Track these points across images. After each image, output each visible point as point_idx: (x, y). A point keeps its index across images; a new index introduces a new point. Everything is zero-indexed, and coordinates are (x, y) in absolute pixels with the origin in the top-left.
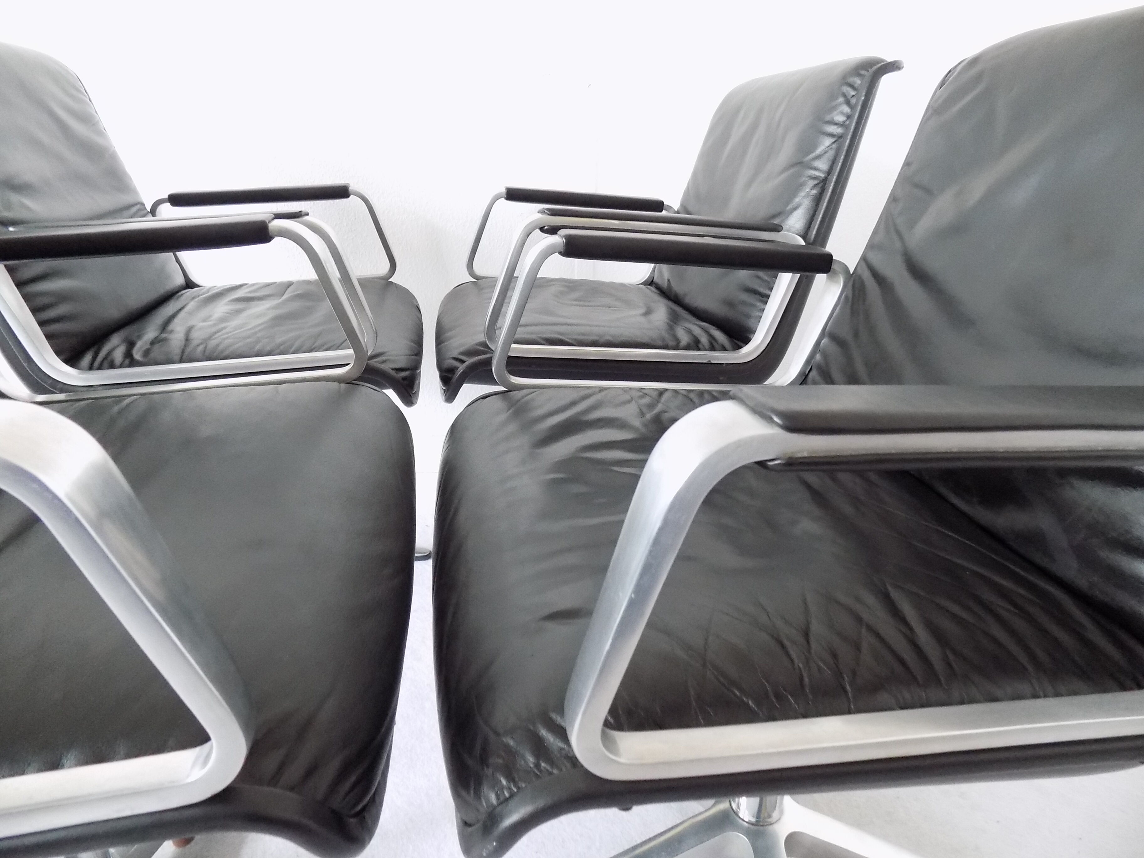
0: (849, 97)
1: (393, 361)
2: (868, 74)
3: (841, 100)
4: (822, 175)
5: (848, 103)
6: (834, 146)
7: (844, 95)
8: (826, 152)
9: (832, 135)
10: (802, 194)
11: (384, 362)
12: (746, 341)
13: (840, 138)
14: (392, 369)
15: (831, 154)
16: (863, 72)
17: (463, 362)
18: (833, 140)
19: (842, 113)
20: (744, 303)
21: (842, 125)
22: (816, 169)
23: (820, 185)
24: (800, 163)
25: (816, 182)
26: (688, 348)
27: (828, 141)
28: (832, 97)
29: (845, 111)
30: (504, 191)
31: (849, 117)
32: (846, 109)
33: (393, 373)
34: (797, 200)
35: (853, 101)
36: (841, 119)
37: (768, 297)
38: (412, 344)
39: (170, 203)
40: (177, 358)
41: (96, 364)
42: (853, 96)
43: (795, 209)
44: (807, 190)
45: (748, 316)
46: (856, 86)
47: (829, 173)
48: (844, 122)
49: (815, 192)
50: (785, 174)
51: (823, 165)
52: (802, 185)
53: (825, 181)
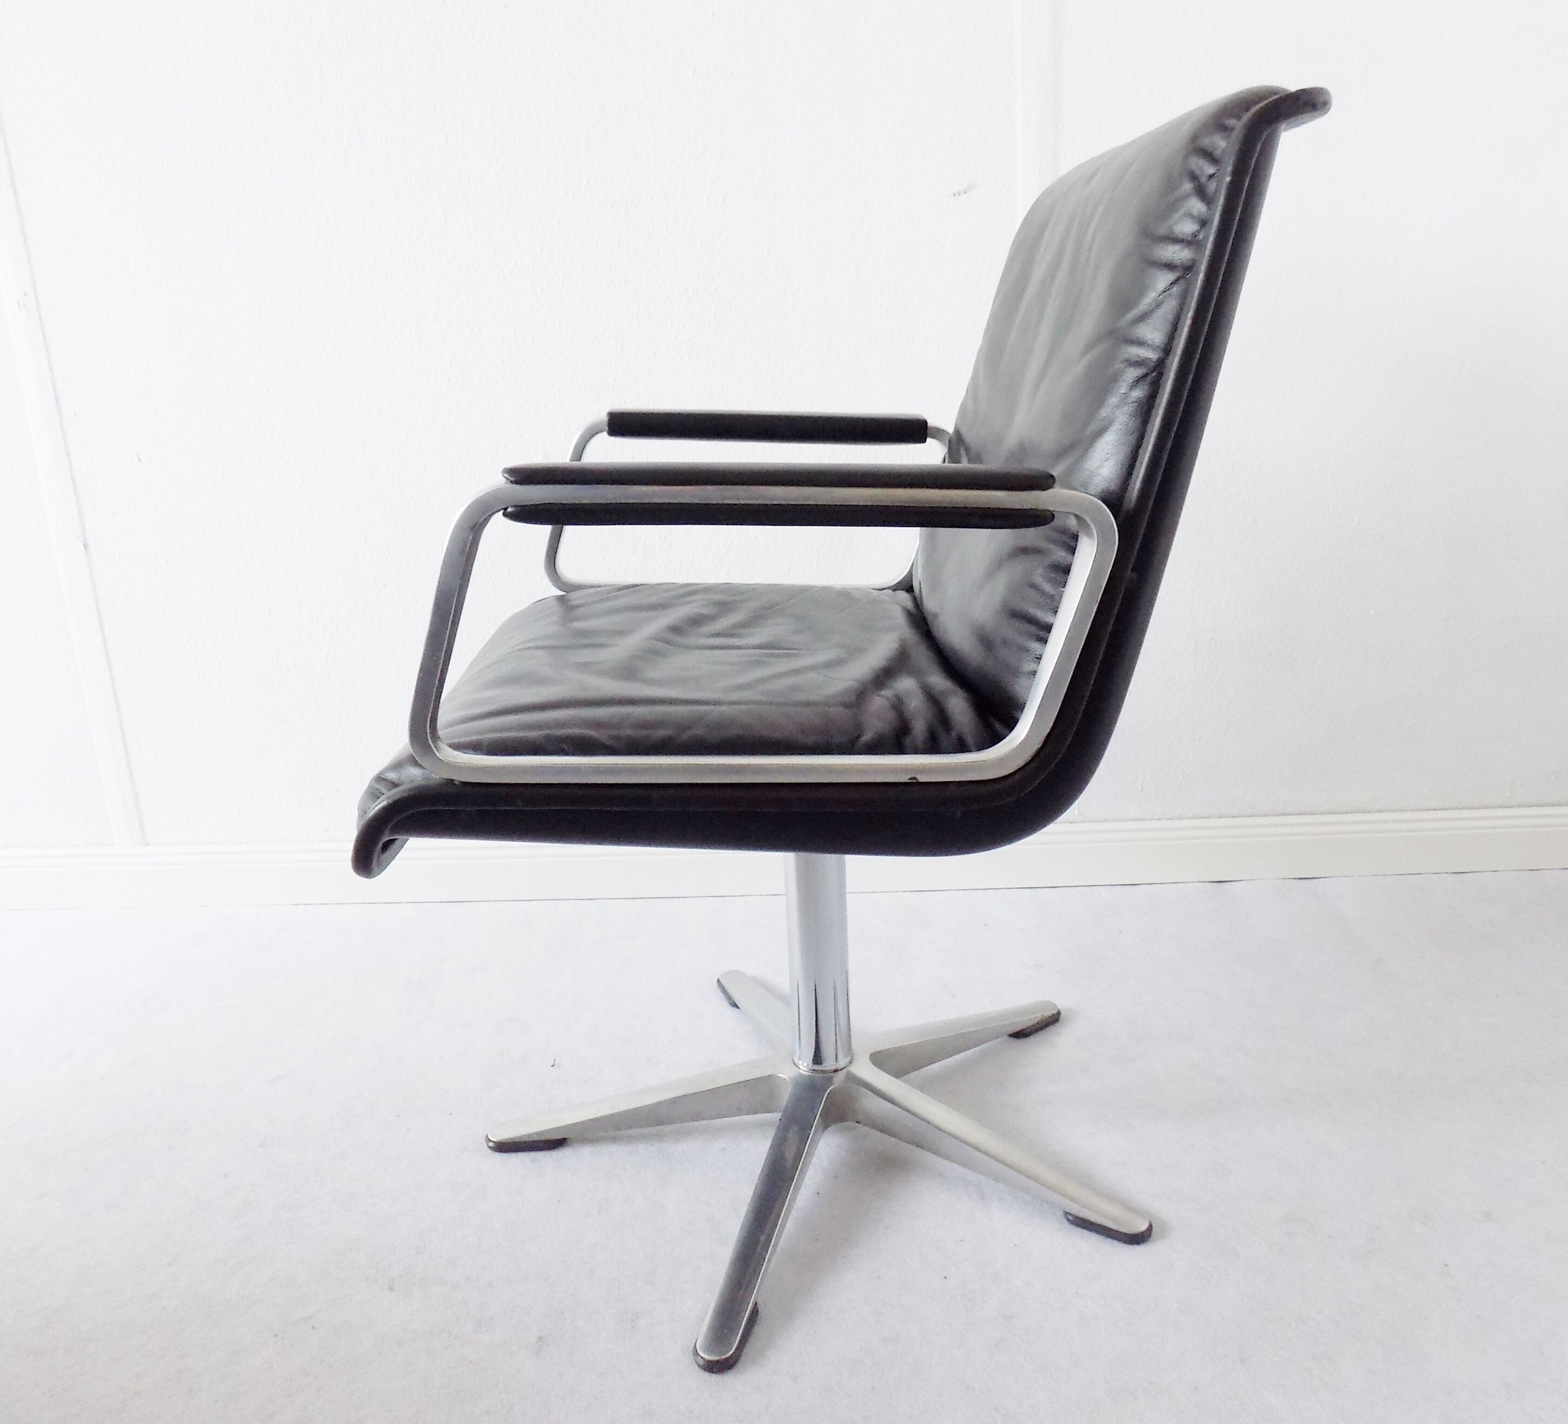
0: (1203, 180)
2: (1239, 125)
3: (1188, 186)
4: (1153, 355)
5: (1201, 192)
6: (1175, 289)
7: (1194, 177)
8: (1158, 305)
9: (1170, 266)
10: (1113, 400)
12: (1011, 724)
13: (1188, 269)
15: (1170, 306)
16: (1232, 122)
18: (1171, 277)
19: (1190, 215)
21: (1192, 242)
22: (1140, 343)
23: (1149, 379)
24: (1114, 332)
25: (1142, 371)
27: (1163, 279)
28: (1170, 185)
29: (1195, 212)
30: (603, 417)
31: (1204, 223)
32: (1197, 206)
34: (1104, 412)
35: (1212, 186)
36: (1187, 228)
37: (1048, 628)
42: (1211, 176)
43: (1102, 431)
44: (1123, 392)
45: (1015, 672)
46: (1217, 153)
47: (1167, 350)
48: (1195, 235)
49: (1138, 393)
50: (1089, 356)
51: (1154, 333)
52: (1114, 379)
53: (1159, 367)
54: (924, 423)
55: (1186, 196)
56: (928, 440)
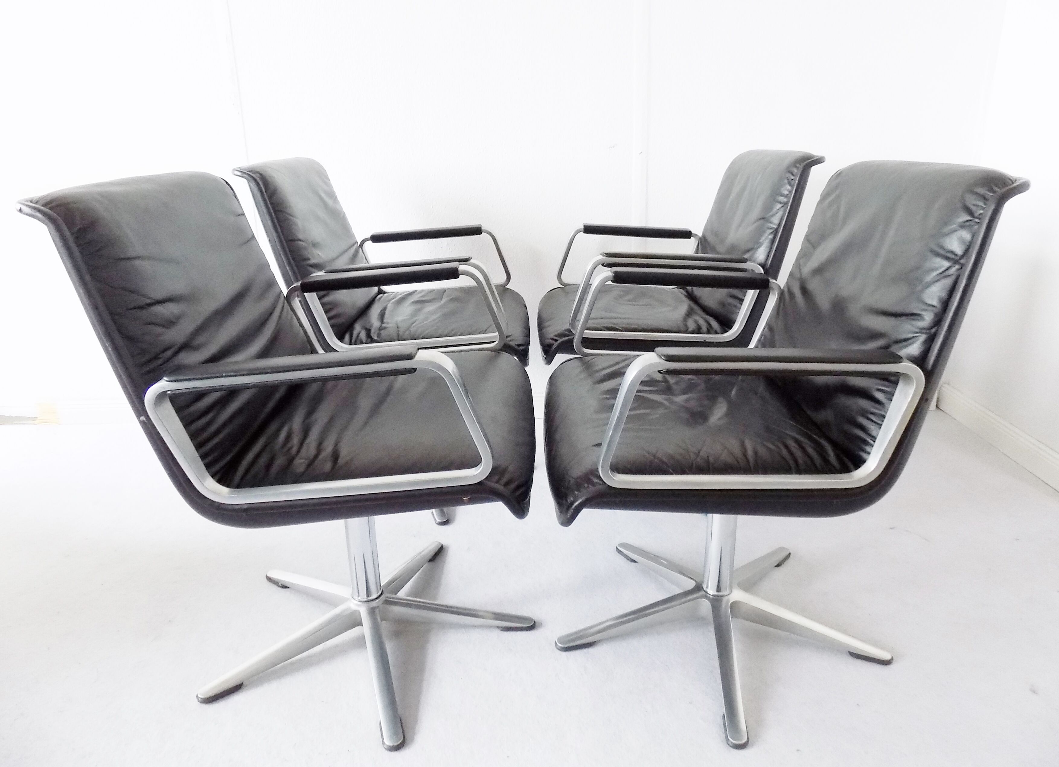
0: (790, 180)
1: (516, 340)
2: (801, 167)
3: (786, 181)
4: (775, 227)
5: (790, 184)
6: (782, 209)
7: (788, 179)
8: (777, 213)
9: (781, 203)
10: (763, 238)
11: (510, 341)
12: (730, 327)
13: (786, 204)
14: (516, 345)
15: (781, 213)
16: (798, 165)
17: (557, 340)
18: (781, 205)
19: (786, 189)
20: (729, 304)
21: (786, 196)
22: (772, 223)
23: (773, 233)
24: (763, 218)
25: (772, 231)
26: (692, 332)
27: (779, 206)
28: (781, 179)
29: (788, 189)
30: (582, 227)
31: (790, 192)
32: (788, 187)
33: (516, 347)
34: (761, 241)
35: (793, 182)
36: (786, 192)
37: (743, 300)
38: (524, 330)
39: (371, 240)
40: (396, 338)
41: (353, 341)
42: (792, 179)
43: (760, 246)
44: (767, 235)
45: (733, 313)
46: (795, 173)
47: (779, 225)
48: (788, 195)
49: (771, 237)
50: (756, 224)
51: (776, 220)
52: (764, 232)
53: (776, 231)
54: (690, 232)
55: (785, 184)
56: (692, 238)
